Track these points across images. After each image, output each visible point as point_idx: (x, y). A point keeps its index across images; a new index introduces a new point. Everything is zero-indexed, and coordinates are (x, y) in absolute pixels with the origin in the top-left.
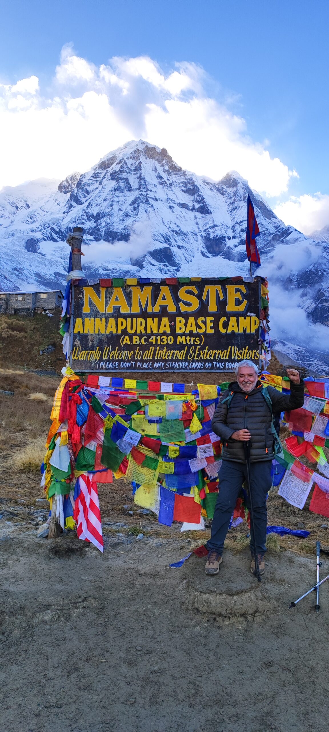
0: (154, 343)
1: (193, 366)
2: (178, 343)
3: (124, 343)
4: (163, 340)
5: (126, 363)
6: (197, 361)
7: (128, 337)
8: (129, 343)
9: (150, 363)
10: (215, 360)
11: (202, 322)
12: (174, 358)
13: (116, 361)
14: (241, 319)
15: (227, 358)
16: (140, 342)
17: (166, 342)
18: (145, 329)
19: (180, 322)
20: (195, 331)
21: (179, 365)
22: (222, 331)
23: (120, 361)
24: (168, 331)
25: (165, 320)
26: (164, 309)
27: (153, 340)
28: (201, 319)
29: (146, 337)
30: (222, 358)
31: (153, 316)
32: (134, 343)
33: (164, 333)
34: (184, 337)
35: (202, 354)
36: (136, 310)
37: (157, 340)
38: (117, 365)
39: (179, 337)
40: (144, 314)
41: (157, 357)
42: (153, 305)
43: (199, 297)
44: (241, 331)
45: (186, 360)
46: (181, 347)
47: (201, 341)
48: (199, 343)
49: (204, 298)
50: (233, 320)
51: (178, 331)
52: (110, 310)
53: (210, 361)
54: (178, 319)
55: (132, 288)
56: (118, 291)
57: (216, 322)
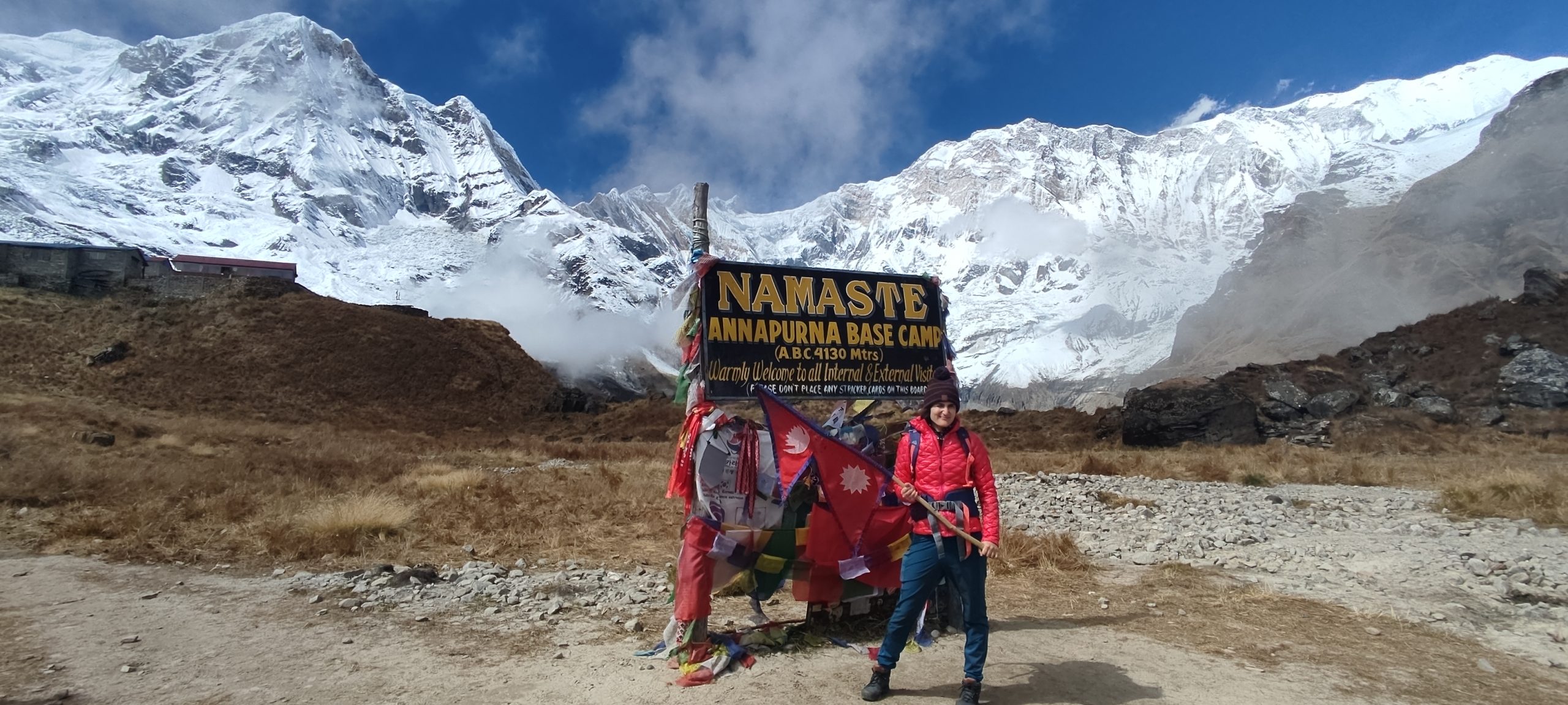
0: (821, 358)
1: (872, 391)
2: (852, 358)
3: (780, 356)
4: (833, 353)
6: (877, 384)
7: (785, 347)
8: (787, 357)
9: (819, 386)
10: (897, 382)
11: (879, 330)
12: (849, 380)
13: (772, 383)
14: (923, 328)
15: (911, 381)
16: (803, 356)
17: (836, 357)
18: (808, 336)
19: (852, 329)
20: (871, 343)
21: (856, 388)
22: (903, 343)
23: (778, 383)
24: (839, 342)
25: (833, 326)
26: (830, 309)
27: (818, 353)
28: (877, 326)
29: (809, 349)
31: (817, 319)
32: (795, 357)
33: (834, 344)
34: (858, 349)
35: (882, 374)
36: (794, 310)
37: (824, 353)
38: (774, 389)
39: (853, 350)
40: (804, 317)
41: (827, 377)
42: (816, 304)
43: (872, 296)
44: (924, 345)
45: (863, 382)
46: (855, 364)
47: (879, 355)
48: (877, 358)
49: (878, 299)
50: (913, 328)
51: (850, 341)
52: (758, 309)
53: (892, 384)
54: (849, 325)
55: (785, 278)
56: (767, 280)
57: (895, 331)
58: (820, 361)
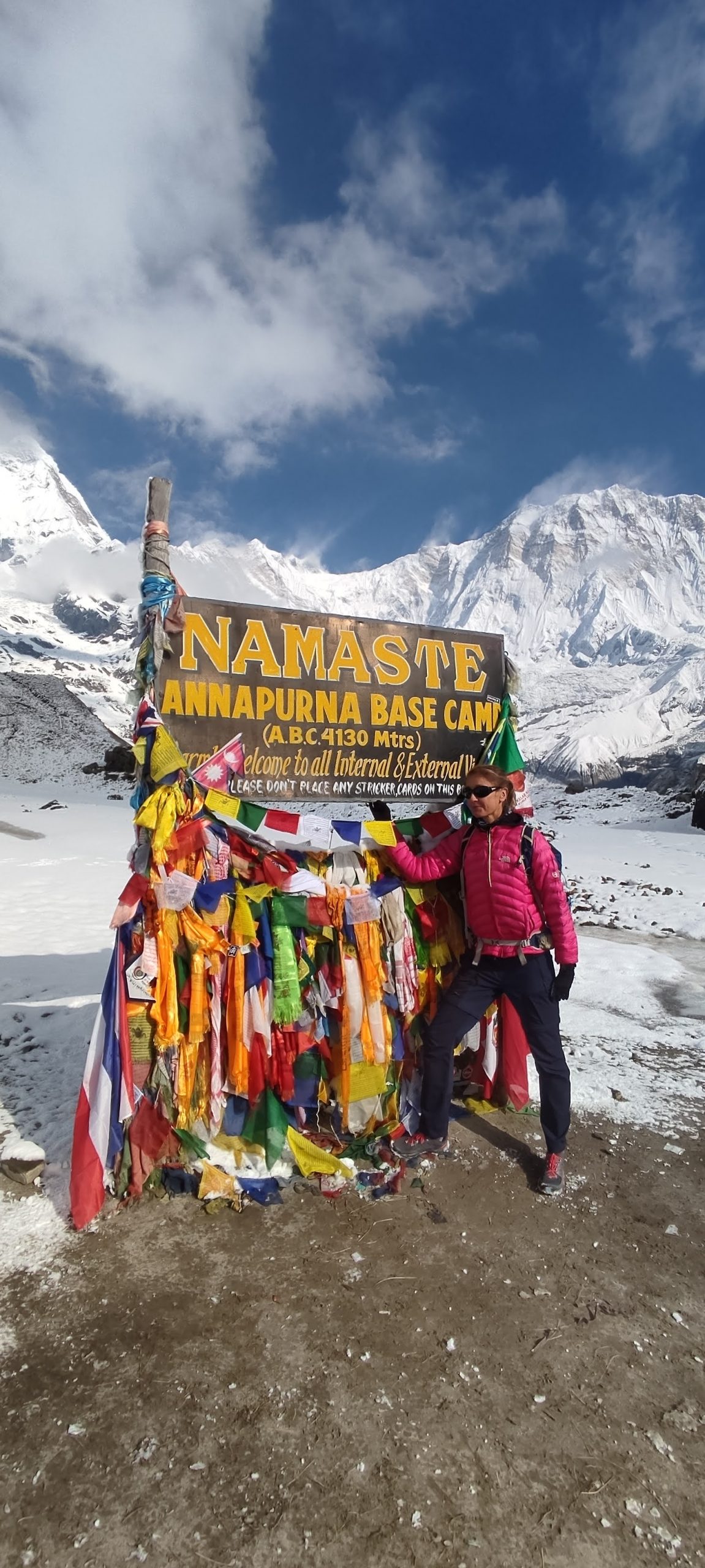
0: (332, 743)
1: (403, 791)
2: (376, 745)
3: (271, 740)
4: (349, 737)
5: (277, 782)
6: (410, 781)
7: (278, 727)
8: (281, 741)
9: (326, 783)
10: (440, 780)
11: (417, 705)
12: (370, 776)
13: (257, 777)
14: (479, 704)
15: (459, 777)
16: (305, 740)
17: (353, 743)
18: (313, 712)
19: (379, 703)
20: (405, 724)
21: (379, 787)
22: (451, 726)
23: (264, 778)
24: (358, 721)
25: (350, 698)
26: (346, 673)
27: (328, 735)
28: (414, 701)
29: (315, 730)
30: (451, 777)
32: (292, 741)
33: (350, 724)
34: (386, 732)
35: (418, 767)
36: (292, 672)
37: (336, 736)
38: (258, 786)
39: (377, 733)
40: (309, 683)
41: (339, 771)
42: (327, 665)
43: (409, 657)
44: (479, 729)
45: (391, 779)
46: (381, 753)
47: (416, 742)
48: (412, 746)
49: (418, 663)
50: (466, 705)
51: (375, 721)
52: (240, 668)
53: (432, 781)
54: (375, 698)
55: (284, 626)
56: (255, 628)
57: (440, 709)
58: (328, 748)
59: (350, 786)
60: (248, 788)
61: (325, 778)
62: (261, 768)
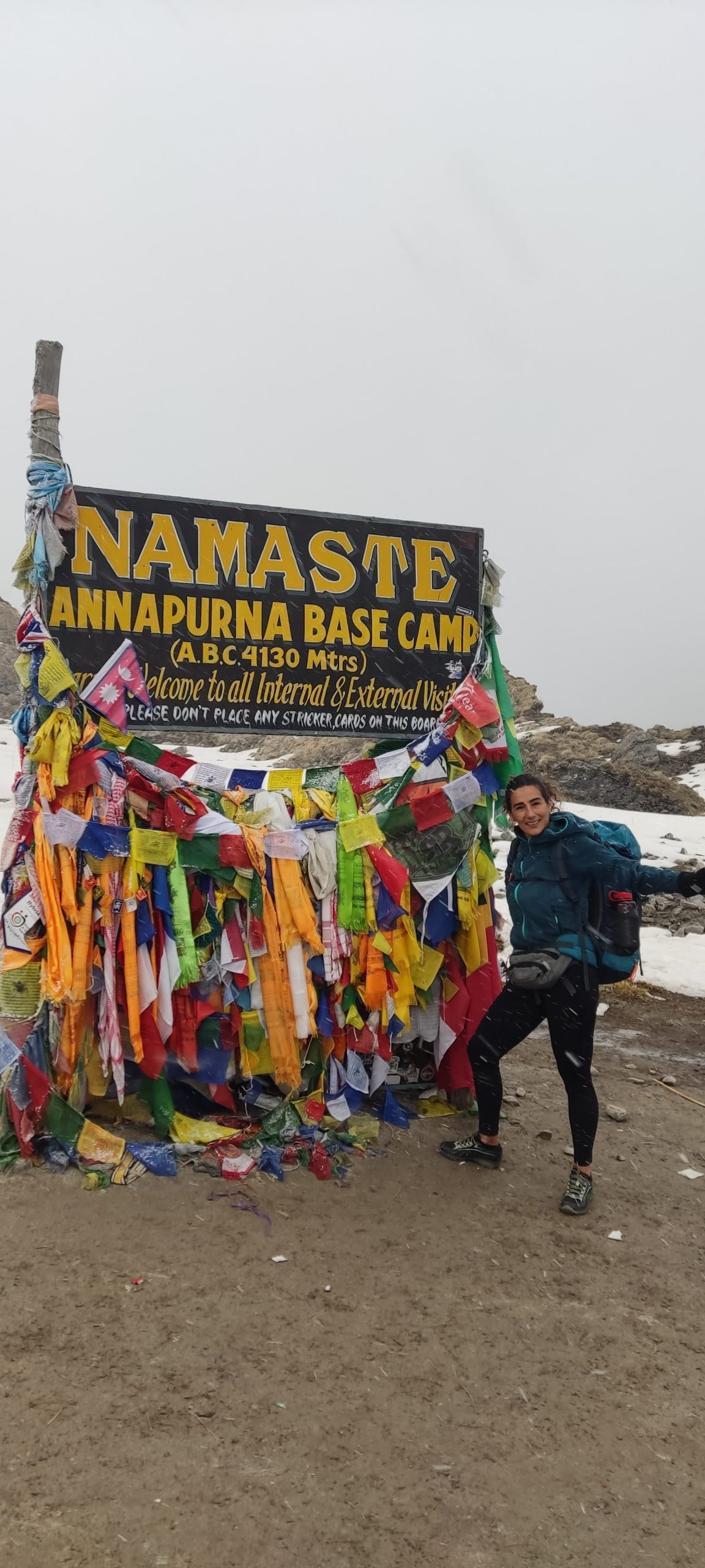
0: (254, 663)
1: (342, 723)
2: (310, 666)
3: (180, 659)
4: (276, 657)
5: (186, 709)
6: (352, 711)
7: (189, 644)
8: (192, 660)
9: (246, 711)
10: (389, 711)
11: (363, 619)
12: (301, 703)
13: (162, 702)
14: (444, 619)
15: (414, 708)
16: (221, 658)
17: (281, 663)
18: (232, 626)
19: (314, 616)
20: (346, 642)
21: (312, 718)
22: (406, 644)
23: (171, 703)
24: (287, 637)
25: (279, 609)
26: (275, 580)
27: (250, 654)
28: (359, 614)
29: (233, 647)
30: (404, 707)
31: (250, 596)
32: (206, 660)
33: (278, 641)
34: (322, 652)
35: (362, 695)
36: (207, 577)
37: (259, 655)
38: (163, 712)
39: (312, 652)
40: (228, 591)
41: (262, 697)
42: (251, 568)
43: (356, 559)
44: (444, 648)
45: (327, 708)
46: (315, 676)
47: (359, 663)
48: (355, 669)
49: (366, 564)
50: (427, 619)
51: (309, 638)
52: (143, 573)
53: (380, 712)
54: (309, 609)
55: (197, 522)
56: (163, 525)
57: (392, 623)
58: (250, 669)
59: (275, 716)
60: (151, 715)
61: (244, 706)
62: (166, 692)
